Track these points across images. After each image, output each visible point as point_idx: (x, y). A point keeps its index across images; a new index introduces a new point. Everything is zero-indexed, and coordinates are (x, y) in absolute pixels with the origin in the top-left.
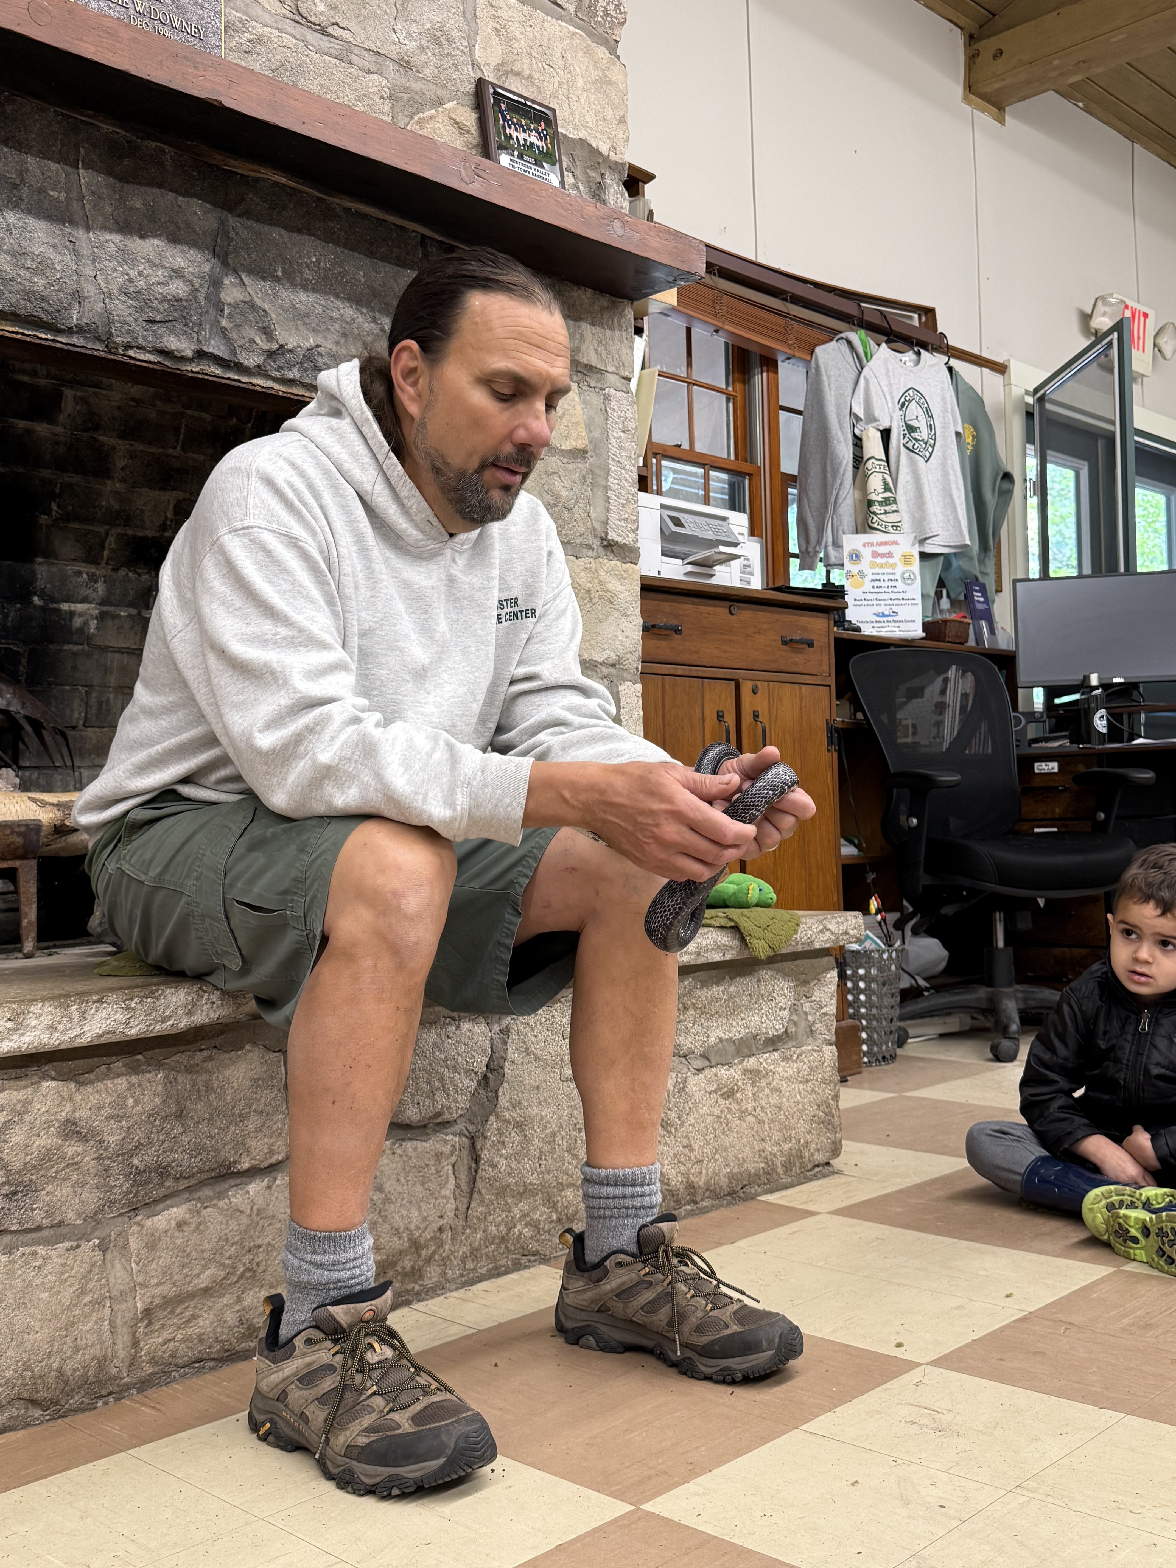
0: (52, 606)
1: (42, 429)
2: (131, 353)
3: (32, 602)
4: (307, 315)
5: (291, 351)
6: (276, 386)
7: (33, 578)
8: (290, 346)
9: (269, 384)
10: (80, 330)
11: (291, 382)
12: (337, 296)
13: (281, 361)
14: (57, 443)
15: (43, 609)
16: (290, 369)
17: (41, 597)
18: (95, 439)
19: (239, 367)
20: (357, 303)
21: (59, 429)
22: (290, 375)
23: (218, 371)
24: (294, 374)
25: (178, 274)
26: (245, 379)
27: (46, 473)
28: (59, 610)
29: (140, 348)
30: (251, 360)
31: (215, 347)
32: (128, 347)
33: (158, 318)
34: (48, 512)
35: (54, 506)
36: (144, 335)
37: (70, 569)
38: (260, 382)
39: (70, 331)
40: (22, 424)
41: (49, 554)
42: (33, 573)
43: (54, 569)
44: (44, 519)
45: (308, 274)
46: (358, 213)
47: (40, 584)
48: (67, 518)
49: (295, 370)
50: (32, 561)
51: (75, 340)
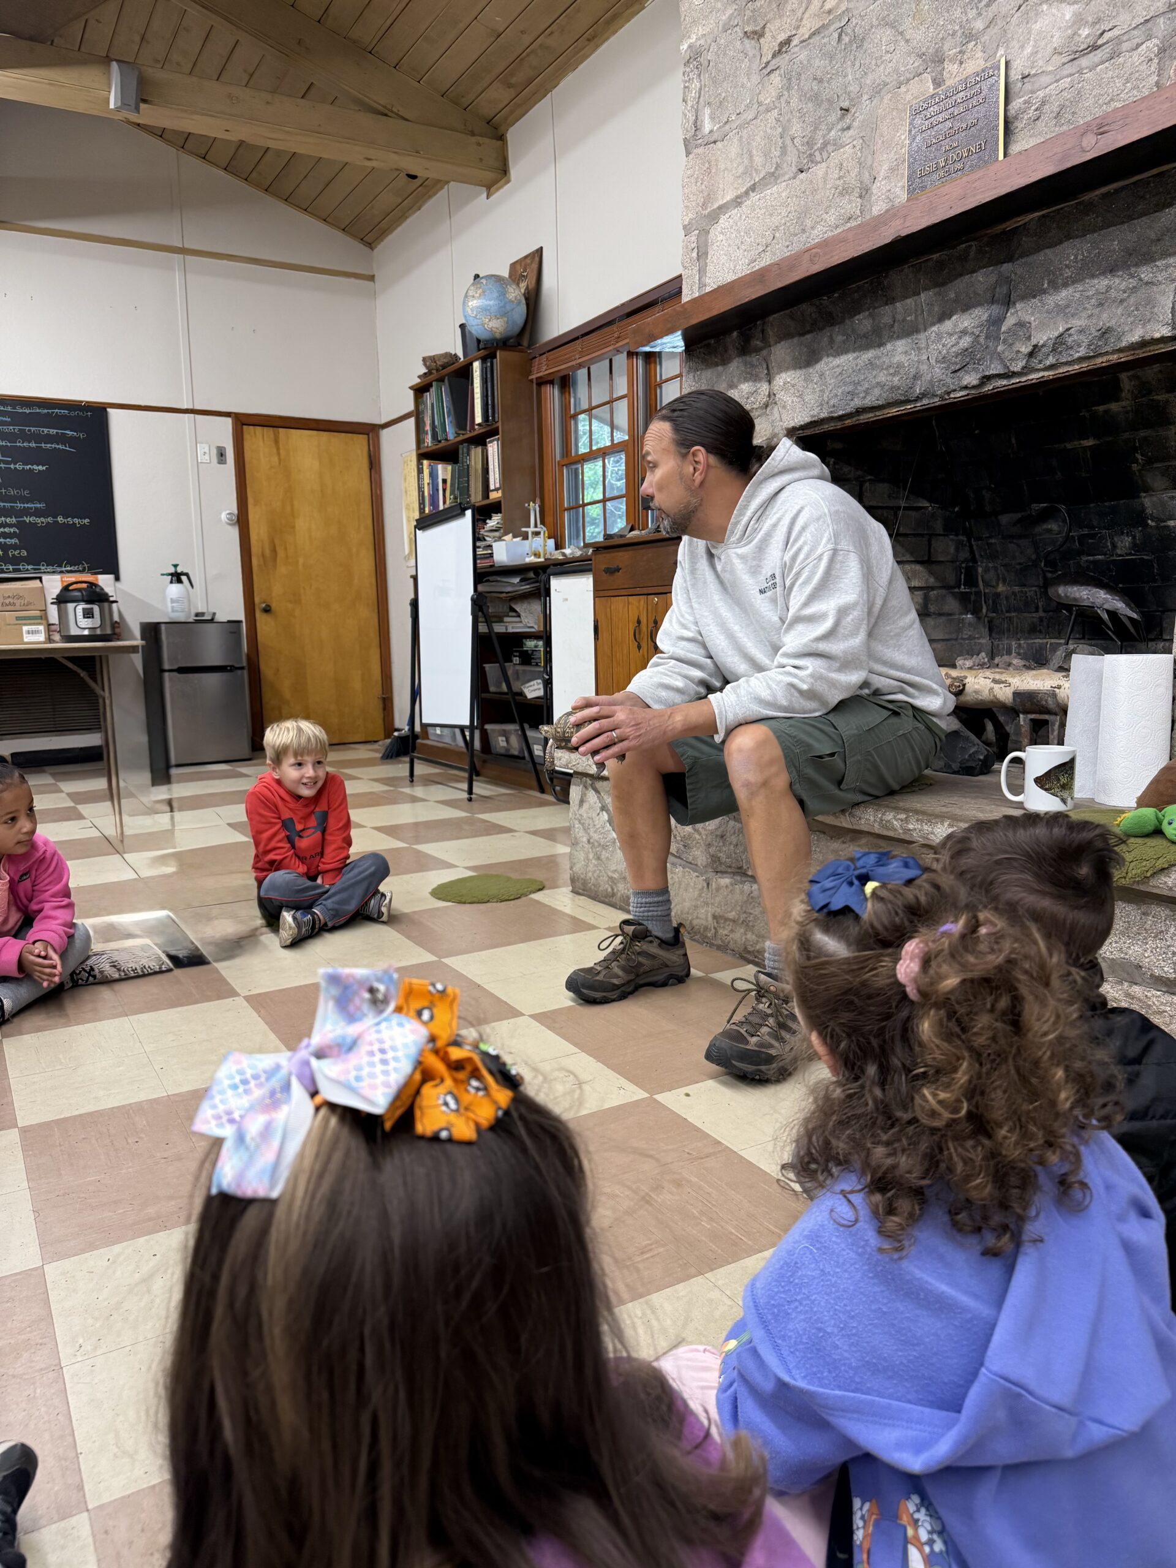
0: (1163, 524)
1: (1114, 407)
2: (952, 396)
3: (1148, 525)
4: (1067, 306)
5: (1043, 346)
6: (1046, 374)
7: (1144, 509)
8: (1041, 342)
9: (1041, 374)
10: (924, 395)
11: (1052, 367)
12: (1093, 276)
13: (1040, 356)
14: (1127, 412)
15: (1157, 527)
16: (1047, 358)
17: (1152, 520)
18: (1153, 400)
19: (1014, 374)
20: (1111, 271)
21: (1124, 403)
22: (1048, 363)
23: (1005, 382)
24: (1051, 360)
25: (964, 332)
26: (1024, 379)
27: (1126, 435)
28: (1168, 527)
29: (955, 390)
30: (1017, 367)
31: (995, 369)
32: (949, 393)
33: (958, 367)
34: (1136, 461)
35: (1139, 457)
36: (951, 382)
37: (1165, 496)
38: (1034, 376)
39: (918, 399)
40: (1101, 408)
41: (1147, 489)
42: (1143, 505)
43: (1155, 499)
44: (1135, 467)
45: (1068, 273)
46: (1117, 191)
47: (1149, 511)
48: (1150, 461)
49: (1051, 358)
50: (1139, 497)
51: (925, 401)
